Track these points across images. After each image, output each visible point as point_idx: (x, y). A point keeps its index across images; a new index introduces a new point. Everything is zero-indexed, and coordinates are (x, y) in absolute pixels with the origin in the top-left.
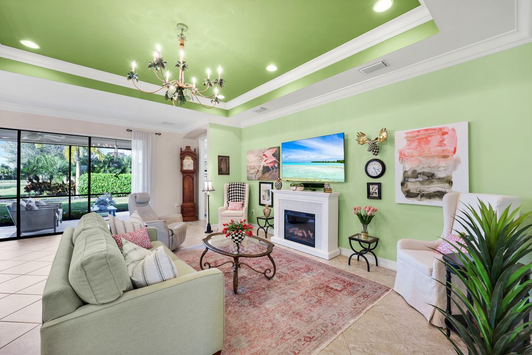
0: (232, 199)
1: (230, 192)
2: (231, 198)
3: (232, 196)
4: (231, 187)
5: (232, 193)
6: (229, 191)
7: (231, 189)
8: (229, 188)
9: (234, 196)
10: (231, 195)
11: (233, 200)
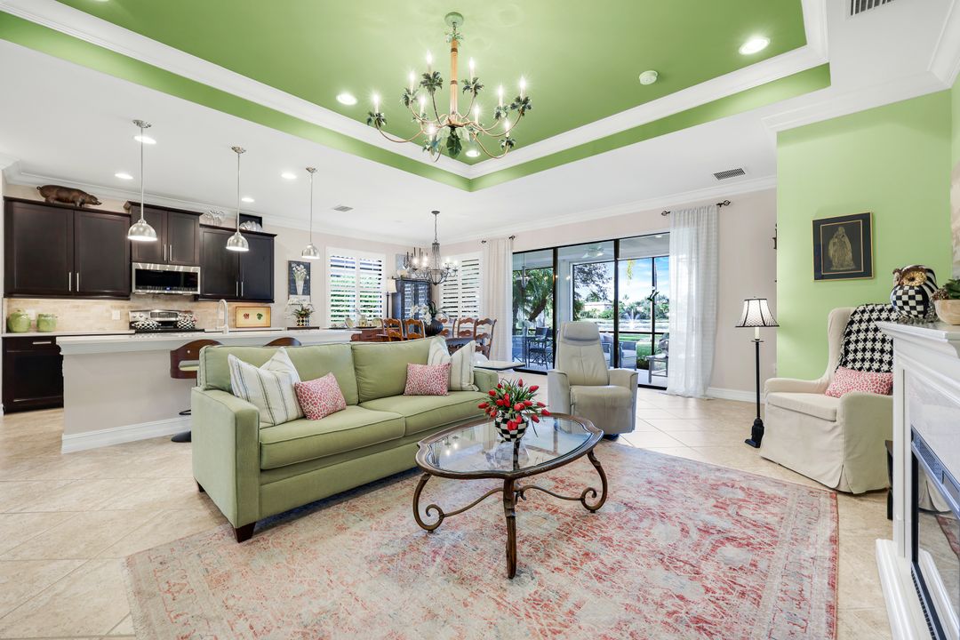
0: (854, 361)
1: (853, 337)
2: (851, 356)
3: (856, 351)
4: (857, 317)
5: (857, 341)
6: (849, 333)
7: (855, 327)
8: (852, 322)
9: (864, 350)
10: (852, 347)
11: (858, 365)
